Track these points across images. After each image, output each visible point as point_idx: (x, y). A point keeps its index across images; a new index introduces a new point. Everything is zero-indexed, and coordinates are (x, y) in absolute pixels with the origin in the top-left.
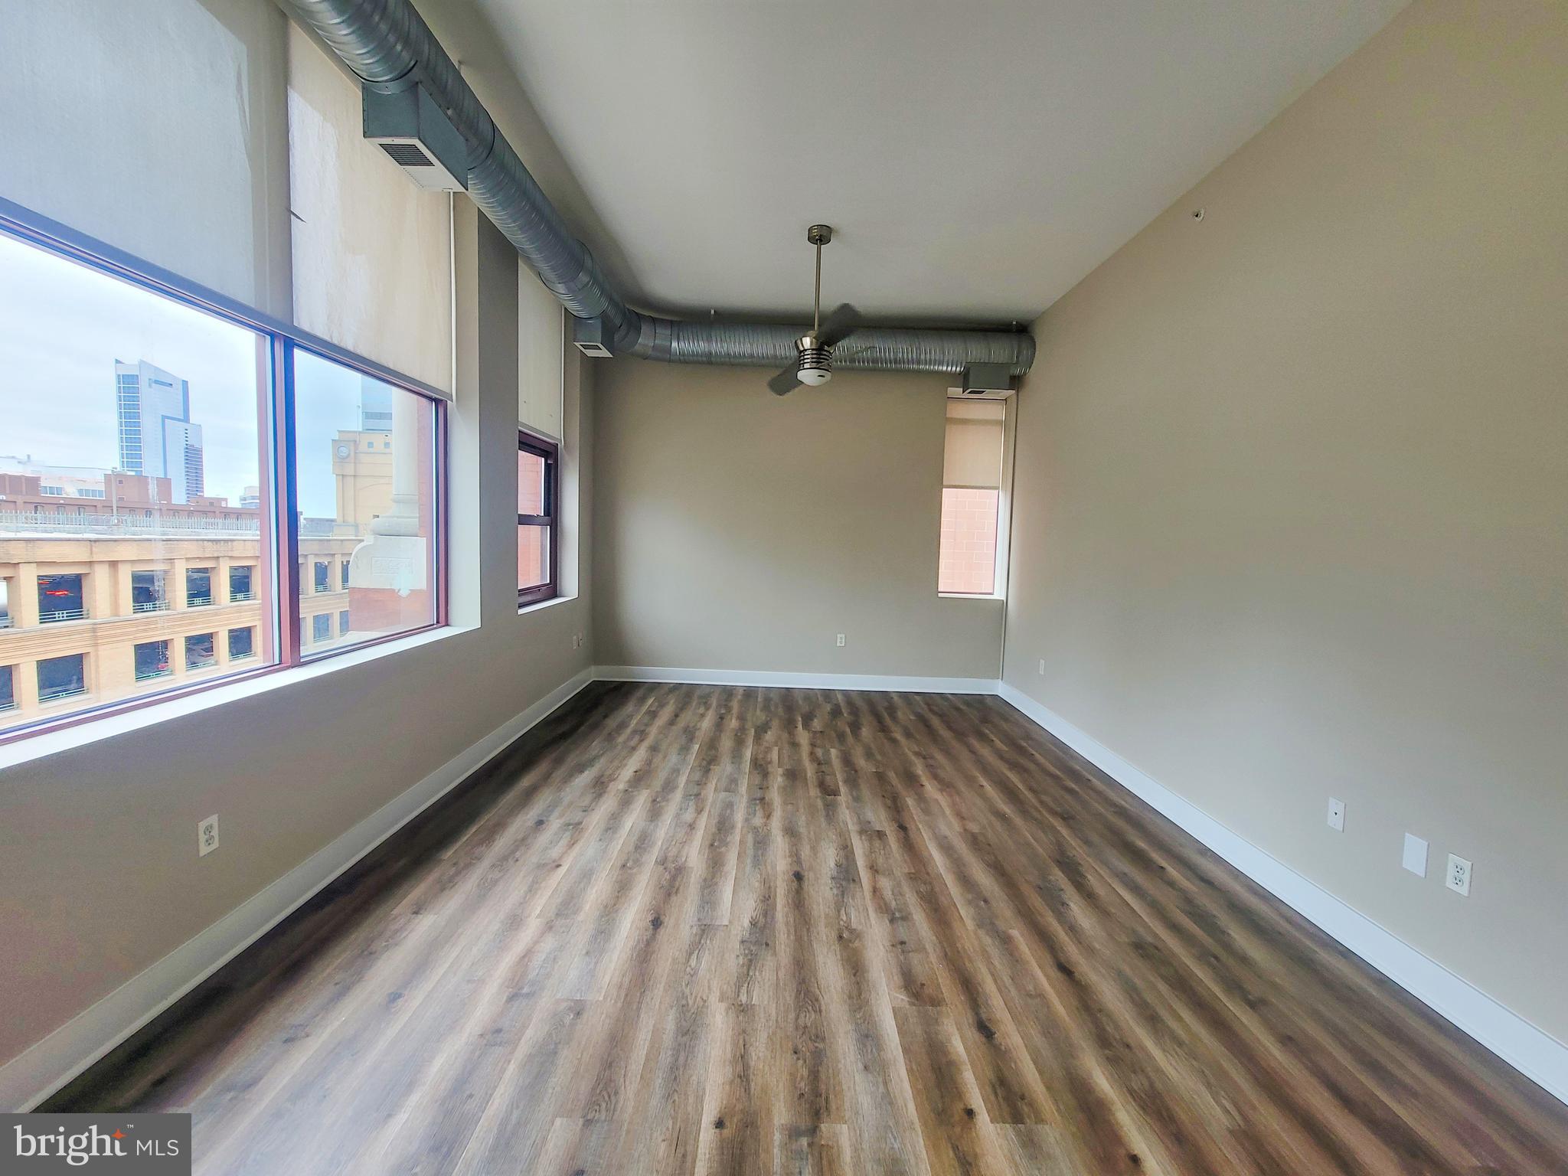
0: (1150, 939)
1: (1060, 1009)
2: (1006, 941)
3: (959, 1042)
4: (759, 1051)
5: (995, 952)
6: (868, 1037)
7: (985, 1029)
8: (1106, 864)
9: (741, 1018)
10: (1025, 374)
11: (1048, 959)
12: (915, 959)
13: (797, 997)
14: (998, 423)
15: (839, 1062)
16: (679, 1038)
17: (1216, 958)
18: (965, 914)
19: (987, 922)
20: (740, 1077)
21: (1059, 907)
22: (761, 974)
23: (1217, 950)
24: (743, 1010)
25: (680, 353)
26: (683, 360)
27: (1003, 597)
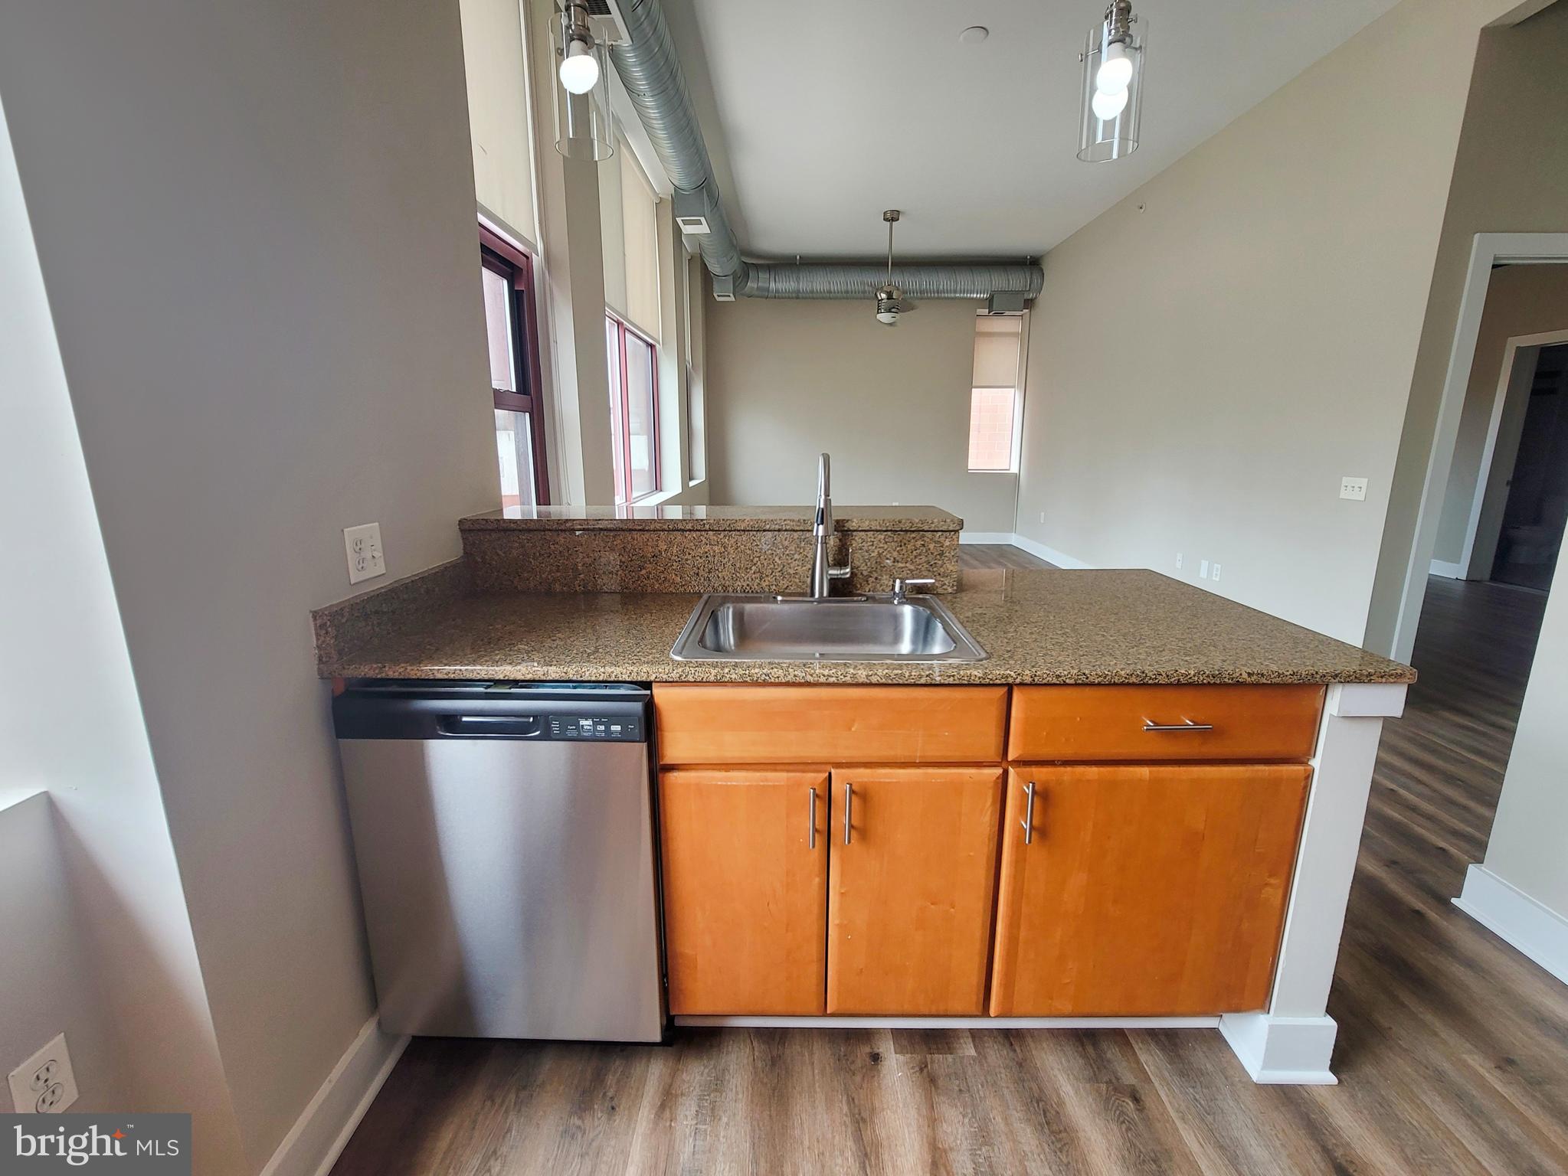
10: (1036, 298)
14: (1015, 335)
25: (777, 291)
26: (778, 296)
27: (1017, 471)
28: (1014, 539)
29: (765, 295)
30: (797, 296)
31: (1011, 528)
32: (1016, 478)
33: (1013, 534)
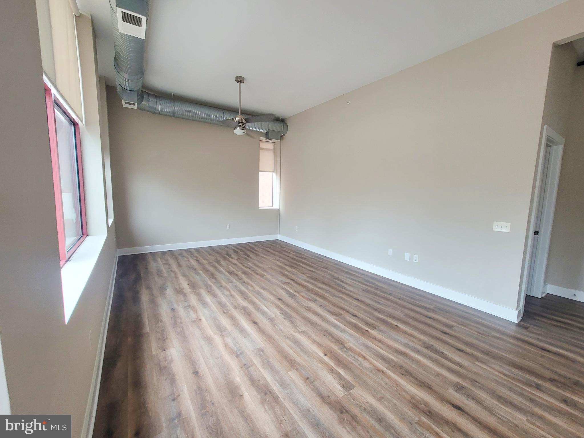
0: (365, 289)
1: (364, 307)
2: (341, 298)
3: (353, 320)
4: (317, 339)
5: (341, 301)
6: (335, 326)
7: (354, 315)
8: (343, 276)
9: (304, 334)
10: (284, 135)
11: (352, 299)
12: (327, 307)
13: (312, 325)
14: (271, 150)
15: (335, 333)
16: (296, 344)
17: (378, 289)
18: (327, 295)
19: (334, 295)
20: (319, 345)
21: (344, 288)
22: (297, 323)
23: (377, 287)
24: (303, 332)
25: (161, 111)
26: (161, 114)
27: (278, 208)
28: (279, 237)
29: (154, 112)
30: (173, 116)
31: (277, 232)
32: (278, 211)
33: (278, 235)
